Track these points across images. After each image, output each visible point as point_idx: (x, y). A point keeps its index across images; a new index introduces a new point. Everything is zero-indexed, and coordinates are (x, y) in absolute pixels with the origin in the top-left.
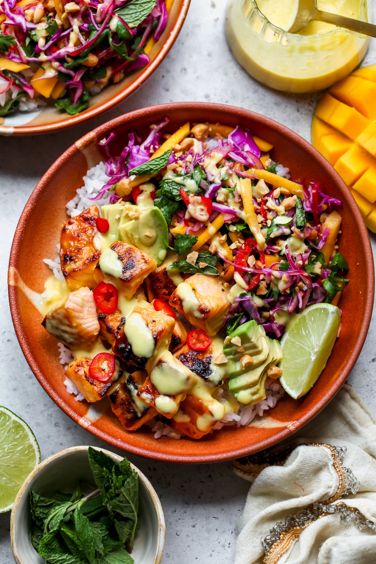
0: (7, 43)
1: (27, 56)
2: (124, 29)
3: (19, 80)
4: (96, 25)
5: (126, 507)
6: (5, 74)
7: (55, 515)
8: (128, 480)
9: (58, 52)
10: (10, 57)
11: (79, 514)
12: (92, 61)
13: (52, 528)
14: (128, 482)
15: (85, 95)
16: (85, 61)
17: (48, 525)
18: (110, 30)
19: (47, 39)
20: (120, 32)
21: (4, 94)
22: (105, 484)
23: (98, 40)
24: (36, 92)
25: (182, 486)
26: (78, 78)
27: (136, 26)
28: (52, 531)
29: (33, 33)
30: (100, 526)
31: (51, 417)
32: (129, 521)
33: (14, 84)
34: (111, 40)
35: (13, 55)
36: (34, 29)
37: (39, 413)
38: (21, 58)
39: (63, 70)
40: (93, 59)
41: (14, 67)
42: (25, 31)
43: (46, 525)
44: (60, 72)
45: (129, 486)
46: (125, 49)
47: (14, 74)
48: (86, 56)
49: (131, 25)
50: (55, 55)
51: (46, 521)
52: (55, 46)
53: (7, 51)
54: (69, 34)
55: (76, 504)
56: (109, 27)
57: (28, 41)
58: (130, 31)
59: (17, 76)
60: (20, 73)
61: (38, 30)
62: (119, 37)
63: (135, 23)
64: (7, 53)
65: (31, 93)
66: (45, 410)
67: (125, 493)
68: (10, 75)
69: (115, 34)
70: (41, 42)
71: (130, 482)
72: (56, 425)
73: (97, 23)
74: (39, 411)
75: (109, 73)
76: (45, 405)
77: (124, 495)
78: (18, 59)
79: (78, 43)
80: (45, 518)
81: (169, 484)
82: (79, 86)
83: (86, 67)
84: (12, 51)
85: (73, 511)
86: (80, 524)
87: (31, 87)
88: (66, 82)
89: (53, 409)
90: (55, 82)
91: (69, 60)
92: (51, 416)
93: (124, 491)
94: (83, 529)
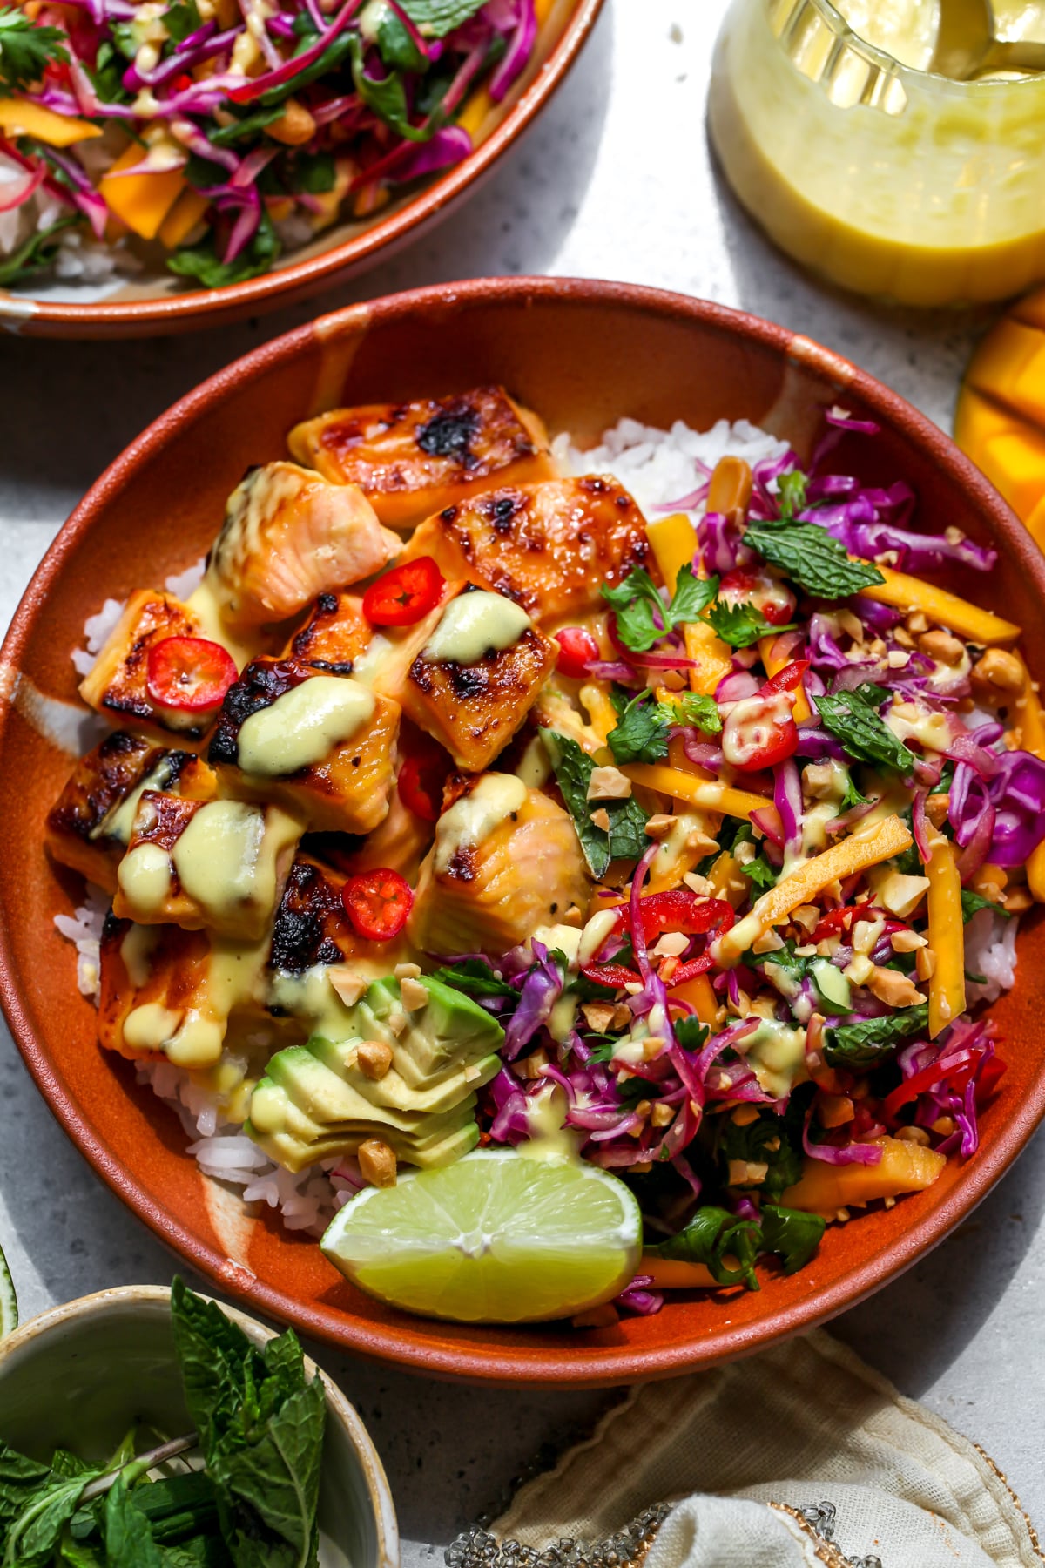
0: (41, 50)
1: (98, 96)
2: (400, 35)
3: (66, 172)
4: (317, 17)
5: (278, 1486)
6: (20, 149)
7: (47, 1507)
8: (294, 1398)
9: (193, 89)
10: (47, 98)
11: (121, 1502)
12: (297, 124)
13: (30, 1546)
14: (293, 1404)
15: (263, 234)
16: (275, 120)
17: (20, 1537)
18: (361, 35)
19: (164, 51)
20: (388, 43)
21: (14, 214)
22: (217, 1409)
23: (321, 62)
24: (113, 218)
25: (461, 1474)
26: (247, 175)
27: (441, 33)
28: (29, 1554)
29: (124, 30)
30: (186, 1561)
31: (64, 1221)
32: (283, 1547)
33: (49, 183)
34: (358, 65)
35: (55, 92)
36: (126, 19)
37: (25, 1207)
38: (77, 104)
39: (203, 147)
40: (299, 121)
41: (55, 128)
42: (99, 21)
43: (13, 1539)
44: (193, 157)
45: (297, 1420)
46: (398, 97)
47: (51, 152)
48: (279, 104)
49: (425, 29)
50: (183, 97)
51: (15, 1529)
52: (187, 74)
53: (38, 78)
54: (232, 42)
55: (118, 1474)
56: (355, 29)
57: (104, 54)
58: (422, 47)
59: (62, 160)
60: (68, 151)
61: (140, 24)
62: (386, 58)
63: (439, 24)
64: (35, 87)
65: (97, 215)
66: (44, 1198)
67: (281, 1437)
68: (38, 152)
69: (374, 51)
70: (145, 58)
71: (301, 1406)
72: (76, 1247)
73: (323, 13)
74: (27, 1199)
75: (343, 181)
76: (47, 1183)
77: (274, 1445)
78: (69, 105)
79: (258, 65)
80: (12, 1520)
81: (419, 1463)
82: (248, 201)
83: (275, 143)
84: (54, 81)
85: (106, 1493)
86: (121, 1532)
87: (100, 201)
88: (208, 188)
89: (70, 1198)
90: (176, 187)
91: (225, 117)
92: (61, 1217)
93: (278, 1429)
94: (130, 1552)
